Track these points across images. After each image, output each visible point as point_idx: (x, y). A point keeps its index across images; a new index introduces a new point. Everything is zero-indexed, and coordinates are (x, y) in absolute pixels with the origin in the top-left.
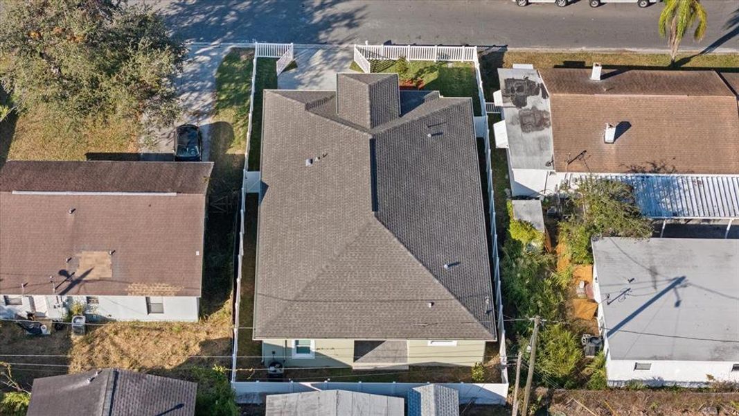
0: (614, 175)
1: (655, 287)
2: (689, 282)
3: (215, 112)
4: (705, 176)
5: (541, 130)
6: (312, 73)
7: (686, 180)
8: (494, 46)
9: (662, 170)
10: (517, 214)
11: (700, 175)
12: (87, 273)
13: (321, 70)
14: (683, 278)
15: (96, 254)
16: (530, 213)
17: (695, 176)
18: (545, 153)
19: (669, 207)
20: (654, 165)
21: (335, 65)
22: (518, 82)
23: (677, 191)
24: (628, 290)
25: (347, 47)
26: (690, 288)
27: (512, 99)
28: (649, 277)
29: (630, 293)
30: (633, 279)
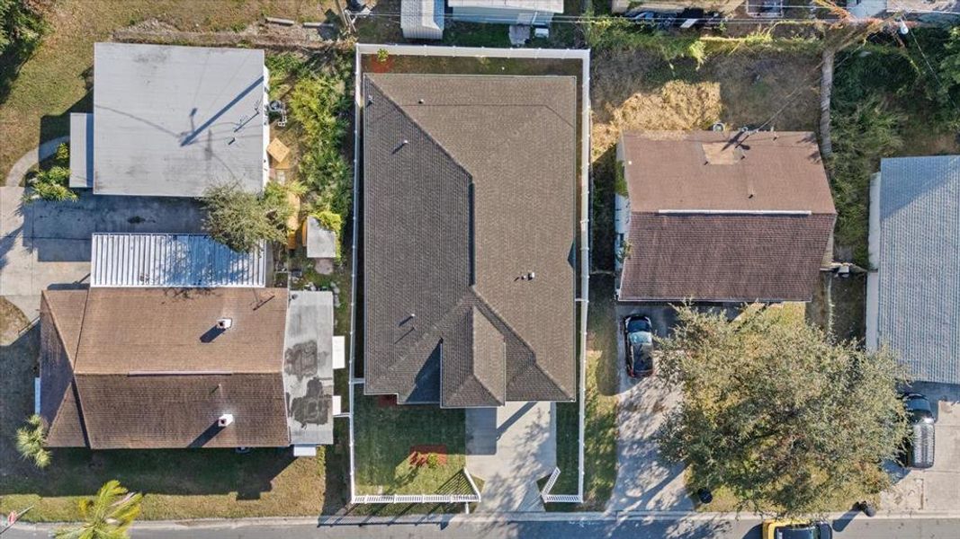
0: (229, 285)
1: (210, 134)
2: (177, 140)
3: (617, 408)
4: (135, 285)
5: (297, 345)
6: (524, 472)
7: (156, 279)
8: (331, 525)
9: (178, 291)
10: (332, 237)
11: (140, 286)
12: (725, 148)
13: (515, 478)
14: (183, 145)
15: (720, 162)
16: (319, 240)
17: (145, 286)
18: (296, 311)
19: (179, 248)
20: (186, 296)
21: (501, 487)
22: (313, 419)
23: (168, 267)
24: (237, 130)
25: (488, 517)
26: (178, 132)
27: (322, 392)
28: (215, 147)
29: (235, 126)
30: (230, 143)
